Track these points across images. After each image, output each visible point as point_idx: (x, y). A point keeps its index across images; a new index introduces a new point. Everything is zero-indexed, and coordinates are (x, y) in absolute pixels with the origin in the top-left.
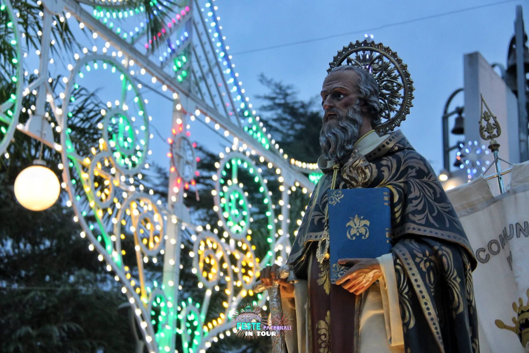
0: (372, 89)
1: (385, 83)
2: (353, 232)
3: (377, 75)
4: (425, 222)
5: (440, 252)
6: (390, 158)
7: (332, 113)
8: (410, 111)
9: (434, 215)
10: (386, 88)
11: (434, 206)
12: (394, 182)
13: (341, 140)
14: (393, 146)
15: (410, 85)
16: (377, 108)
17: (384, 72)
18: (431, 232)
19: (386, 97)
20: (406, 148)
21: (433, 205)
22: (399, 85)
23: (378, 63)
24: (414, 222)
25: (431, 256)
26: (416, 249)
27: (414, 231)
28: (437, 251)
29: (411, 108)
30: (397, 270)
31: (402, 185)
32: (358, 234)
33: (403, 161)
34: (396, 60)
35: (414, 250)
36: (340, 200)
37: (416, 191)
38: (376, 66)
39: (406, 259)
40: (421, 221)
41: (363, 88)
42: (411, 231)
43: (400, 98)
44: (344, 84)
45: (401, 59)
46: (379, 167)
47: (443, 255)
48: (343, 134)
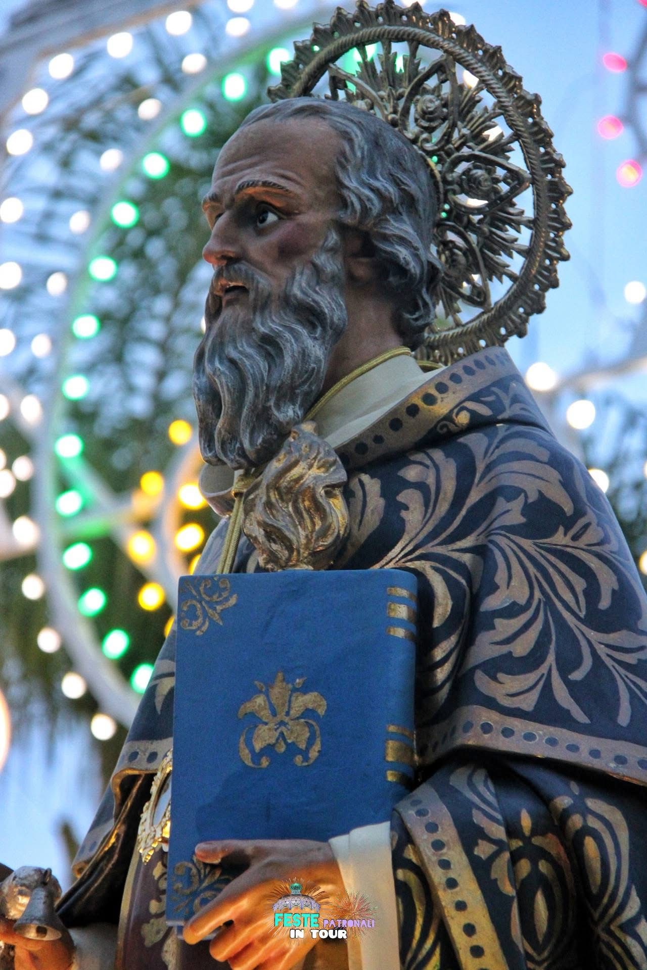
0: (392, 191)
1: (463, 166)
2: (264, 736)
3: (437, 136)
4: (534, 704)
5: (576, 821)
6: (438, 455)
7: (232, 284)
8: (559, 276)
9: (577, 675)
10: (470, 186)
11: (583, 643)
12: (440, 550)
13: (256, 387)
14: (451, 411)
15: (553, 176)
16: (408, 263)
17: (459, 123)
18: (552, 742)
19: (469, 221)
20: (500, 417)
21: (580, 637)
22: (514, 175)
23: (437, 90)
24: (491, 703)
25: (543, 834)
26: (483, 806)
27: (486, 736)
28: (565, 815)
29: (561, 266)
30: (402, 889)
31: (466, 558)
32: (282, 749)
33: (480, 467)
34: (501, 79)
35: (474, 812)
36: (222, 614)
37: (513, 583)
38: (431, 101)
39: (438, 845)
40: (521, 697)
41: (353, 184)
42: (471, 739)
43: (523, 228)
44: (282, 172)
45: (519, 72)
46: (391, 489)
47: (586, 831)
48: (263, 365)
